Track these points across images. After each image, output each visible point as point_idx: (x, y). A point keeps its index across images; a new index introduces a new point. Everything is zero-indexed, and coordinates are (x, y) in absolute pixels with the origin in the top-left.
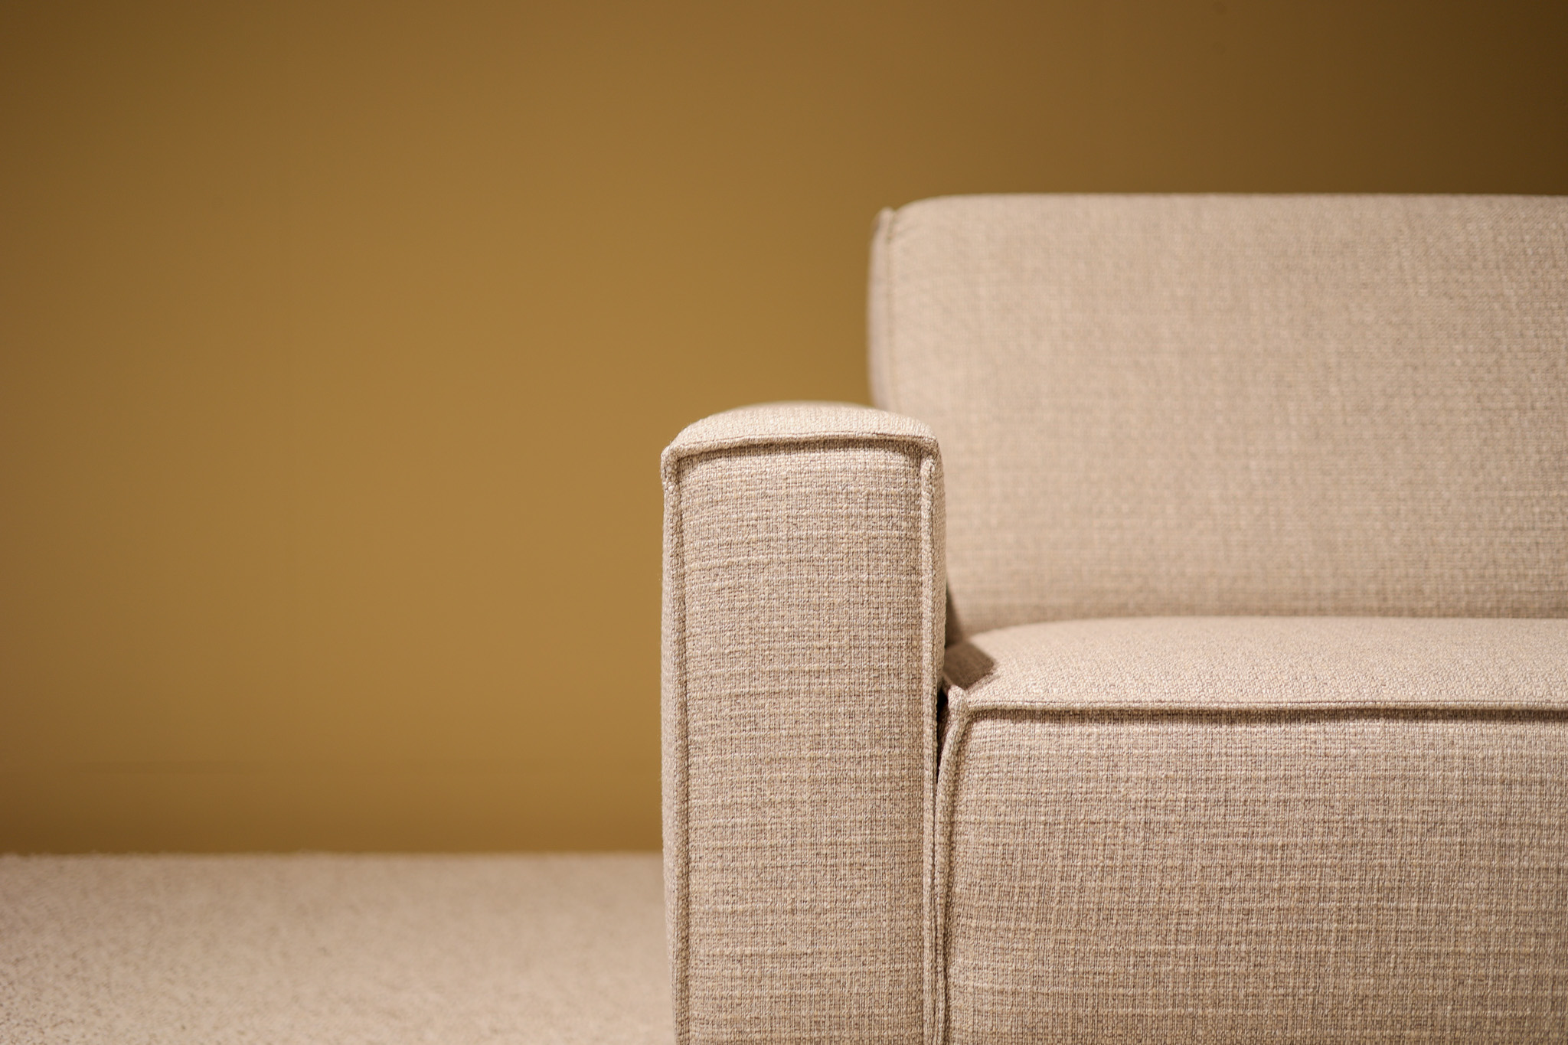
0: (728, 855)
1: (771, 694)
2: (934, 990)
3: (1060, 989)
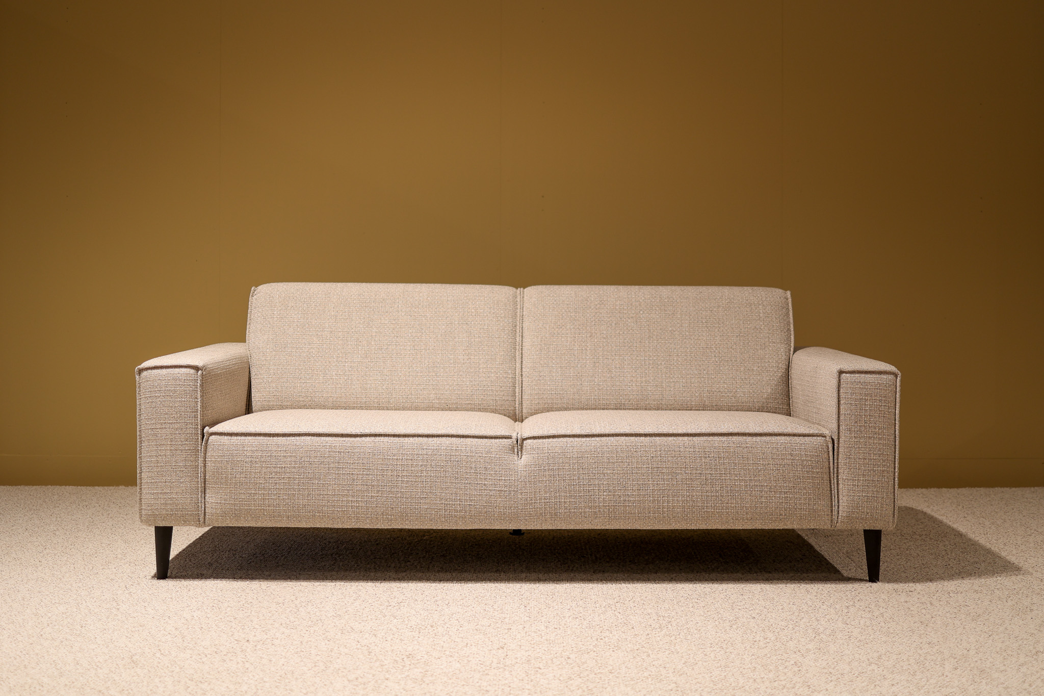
0: (150, 468)
2: (201, 502)
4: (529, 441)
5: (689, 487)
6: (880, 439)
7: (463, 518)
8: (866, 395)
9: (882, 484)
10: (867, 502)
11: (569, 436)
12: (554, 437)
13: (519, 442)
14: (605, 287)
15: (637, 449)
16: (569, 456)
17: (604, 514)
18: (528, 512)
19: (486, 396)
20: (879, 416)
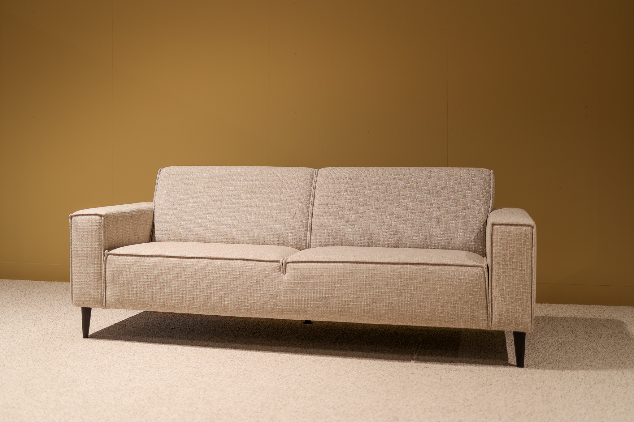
0: (76, 273)
1: (81, 250)
2: (104, 294)
3: (119, 295)
4: (290, 264)
5: (390, 297)
6: (520, 270)
7: (250, 310)
8: (510, 240)
9: (522, 300)
10: (511, 312)
11: (315, 262)
12: (305, 262)
13: (284, 265)
14: (370, 168)
15: (357, 272)
16: (314, 275)
17: (336, 312)
18: (288, 308)
19: (288, 236)
20: (520, 255)
